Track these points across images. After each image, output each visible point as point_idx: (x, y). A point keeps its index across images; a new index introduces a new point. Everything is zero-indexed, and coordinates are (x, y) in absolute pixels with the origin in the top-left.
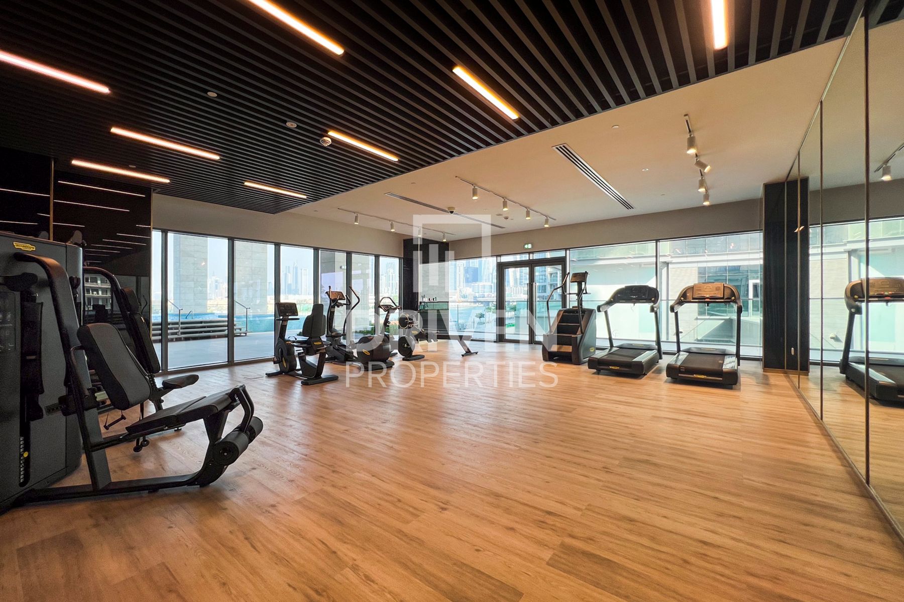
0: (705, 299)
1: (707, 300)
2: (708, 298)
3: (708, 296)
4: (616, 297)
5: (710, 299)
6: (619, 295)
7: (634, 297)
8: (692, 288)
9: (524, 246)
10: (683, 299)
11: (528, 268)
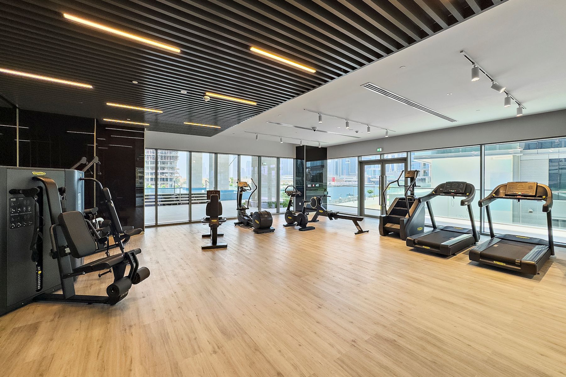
0: (517, 195)
1: (518, 197)
2: (519, 195)
3: (520, 193)
4: (438, 190)
5: (522, 196)
6: (441, 189)
7: (453, 191)
8: (505, 186)
9: (377, 149)
10: (496, 195)
11: (380, 165)
